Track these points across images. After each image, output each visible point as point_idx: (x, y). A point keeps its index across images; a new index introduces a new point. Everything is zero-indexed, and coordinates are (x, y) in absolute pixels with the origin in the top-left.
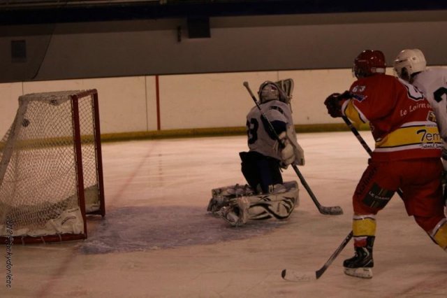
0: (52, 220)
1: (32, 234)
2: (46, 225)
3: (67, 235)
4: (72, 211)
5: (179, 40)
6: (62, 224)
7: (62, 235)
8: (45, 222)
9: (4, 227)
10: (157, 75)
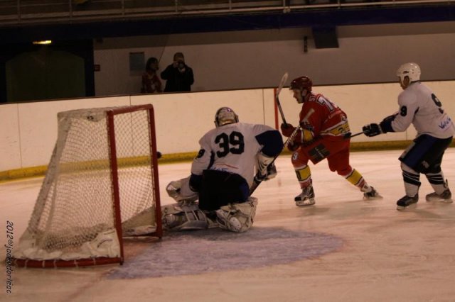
0: (88, 243)
1: (65, 258)
2: (82, 247)
3: (102, 258)
4: (109, 233)
5: (306, 51)
6: (98, 246)
7: (97, 259)
8: (81, 245)
9: (38, 249)
10: (276, 88)
